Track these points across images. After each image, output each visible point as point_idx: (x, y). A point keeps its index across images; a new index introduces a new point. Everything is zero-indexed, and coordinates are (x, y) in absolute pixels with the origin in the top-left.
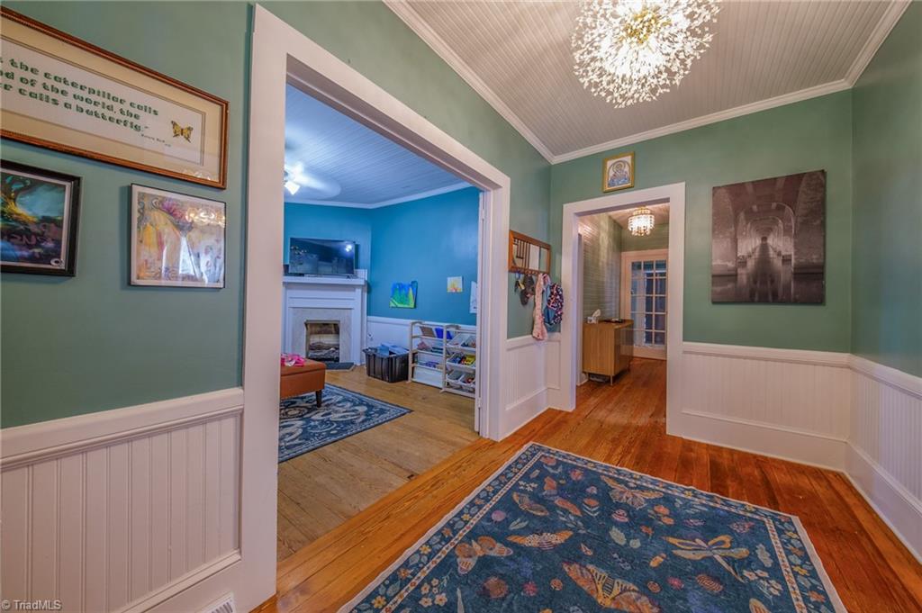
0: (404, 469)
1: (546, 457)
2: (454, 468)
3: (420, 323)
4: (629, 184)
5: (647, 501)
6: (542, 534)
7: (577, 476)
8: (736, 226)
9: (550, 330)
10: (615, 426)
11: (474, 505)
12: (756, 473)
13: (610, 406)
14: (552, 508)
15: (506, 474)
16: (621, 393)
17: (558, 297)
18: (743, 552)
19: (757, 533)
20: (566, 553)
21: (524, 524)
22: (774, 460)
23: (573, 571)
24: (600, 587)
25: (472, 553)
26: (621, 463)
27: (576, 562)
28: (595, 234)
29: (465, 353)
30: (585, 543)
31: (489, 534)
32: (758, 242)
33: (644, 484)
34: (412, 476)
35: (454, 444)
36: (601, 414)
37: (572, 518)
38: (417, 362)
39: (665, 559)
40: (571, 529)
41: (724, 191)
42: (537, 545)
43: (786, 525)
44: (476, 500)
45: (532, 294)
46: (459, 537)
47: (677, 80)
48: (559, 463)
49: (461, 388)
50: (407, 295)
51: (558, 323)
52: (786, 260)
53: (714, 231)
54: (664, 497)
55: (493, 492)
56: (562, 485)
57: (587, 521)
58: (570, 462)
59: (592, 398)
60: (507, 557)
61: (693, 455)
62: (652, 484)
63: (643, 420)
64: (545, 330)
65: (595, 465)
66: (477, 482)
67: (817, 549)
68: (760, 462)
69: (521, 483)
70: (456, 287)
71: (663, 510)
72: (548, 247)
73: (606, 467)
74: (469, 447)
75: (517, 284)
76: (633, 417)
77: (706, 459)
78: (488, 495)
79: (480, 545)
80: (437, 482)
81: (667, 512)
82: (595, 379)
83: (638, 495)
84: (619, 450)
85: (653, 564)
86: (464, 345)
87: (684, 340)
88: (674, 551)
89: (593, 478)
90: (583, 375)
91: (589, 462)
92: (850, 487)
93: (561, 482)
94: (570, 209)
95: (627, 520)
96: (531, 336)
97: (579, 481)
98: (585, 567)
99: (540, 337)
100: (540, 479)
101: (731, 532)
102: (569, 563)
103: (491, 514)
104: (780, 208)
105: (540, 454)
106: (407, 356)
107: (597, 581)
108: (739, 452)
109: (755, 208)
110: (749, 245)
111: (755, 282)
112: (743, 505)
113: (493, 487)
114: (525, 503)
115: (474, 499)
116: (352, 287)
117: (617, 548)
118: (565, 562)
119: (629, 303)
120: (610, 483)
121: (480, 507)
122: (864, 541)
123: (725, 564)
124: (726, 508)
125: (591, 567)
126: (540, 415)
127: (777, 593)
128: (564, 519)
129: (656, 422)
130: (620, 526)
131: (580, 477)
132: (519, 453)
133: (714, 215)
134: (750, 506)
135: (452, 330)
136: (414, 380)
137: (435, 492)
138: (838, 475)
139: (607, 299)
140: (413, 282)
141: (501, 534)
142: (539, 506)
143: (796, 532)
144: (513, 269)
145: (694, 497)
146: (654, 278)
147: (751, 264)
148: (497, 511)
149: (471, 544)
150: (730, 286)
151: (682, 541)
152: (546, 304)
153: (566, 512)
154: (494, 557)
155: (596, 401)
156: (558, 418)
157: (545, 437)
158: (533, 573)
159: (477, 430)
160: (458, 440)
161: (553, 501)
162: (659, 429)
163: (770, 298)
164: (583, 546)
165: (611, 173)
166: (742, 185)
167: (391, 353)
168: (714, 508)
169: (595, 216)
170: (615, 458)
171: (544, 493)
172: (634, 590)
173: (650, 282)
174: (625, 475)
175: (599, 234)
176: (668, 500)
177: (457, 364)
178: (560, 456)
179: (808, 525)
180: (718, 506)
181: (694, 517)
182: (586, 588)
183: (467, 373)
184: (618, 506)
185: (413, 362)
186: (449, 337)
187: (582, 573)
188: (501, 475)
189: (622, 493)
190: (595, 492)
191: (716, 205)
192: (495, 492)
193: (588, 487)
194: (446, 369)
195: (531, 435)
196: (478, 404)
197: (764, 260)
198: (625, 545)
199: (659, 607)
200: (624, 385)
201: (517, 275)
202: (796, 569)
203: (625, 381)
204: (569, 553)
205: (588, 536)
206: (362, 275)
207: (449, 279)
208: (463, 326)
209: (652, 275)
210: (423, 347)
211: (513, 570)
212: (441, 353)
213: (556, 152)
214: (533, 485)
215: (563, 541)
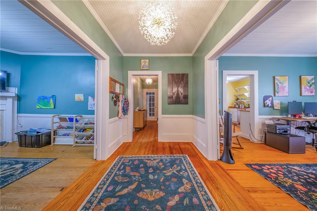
0: (57, 187)
1: (125, 160)
2: (87, 177)
3: (59, 116)
4: (148, 69)
5: (157, 163)
6: (128, 187)
7: (136, 162)
8: (173, 85)
9: (124, 115)
10: (145, 143)
11: (99, 188)
12: (178, 147)
13: (143, 137)
14: (130, 177)
15: (111, 171)
16: (145, 133)
17: (127, 103)
18: (179, 168)
19: (181, 161)
20: (137, 190)
21: (121, 187)
22: (181, 142)
23: (140, 195)
24: (149, 195)
25: (101, 208)
26: (148, 154)
27: (140, 191)
28: (137, 82)
29: (85, 127)
30: (142, 184)
31: (108, 197)
32: (177, 89)
33: (155, 158)
34: (63, 189)
35: (84, 167)
36: (140, 140)
37: (137, 177)
38: (57, 135)
39: (164, 178)
40: (137, 181)
41: (170, 75)
42: (127, 192)
43: (185, 157)
44: (100, 186)
45: (118, 102)
46: (94, 205)
47: (166, 42)
48: (130, 160)
49: (84, 143)
50: (49, 102)
51: (127, 112)
52: (182, 94)
53: (168, 85)
54: (161, 160)
55: (106, 180)
56: (132, 167)
57: (141, 176)
58: (133, 159)
59: (137, 136)
60: (116, 202)
61: (165, 146)
62: (157, 157)
63: (152, 139)
64: (123, 115)
65: (141, 157)
66: (99, 179)
67: (191, 161)
68: (178, 143)
69: (117, 172)
70: (80, 98)
71: (161, 164)
72: (123, 85)
73: (144, 156)
74: (92, 166)
75: (113, 98)
76: (149, 139)
77: (168, 146)
78: (104, 182)
79: (105, 203)
80: (78, 187)
81: (162, 164)
82: (137, 129)
83: (154, 162)
84: (147, 150)
85: (161, 181)
86: (85, 124)
87: (162, 114)
88: (166, 175)
89: (141, 161)
90: (134, 129)
91: (139, 156)
92: (194, 145)
93: (131, 166)
94: (130, 73)
95: (153, 171)
96: (117, 117)
97: (137, 164)
98: (144, 191)
99: (121, 117)
100: (124, 168)
101: (176, 164)
102: (139, 193)
103: (107, 189)
104: (181, 81)
105: (123, 159)
106: (50, 133)
107: (148, 194)
108: (174, 142)
109: (176, 80)
110: (175, 90)
111: (176, 99)
112: (177, 156)
113: (106, 178)
114: (120, 179)
115: (99, 186)
116: (5, 98)
117: (152, 180)
118: (137, 193)
119: (146, 105)
120: (146, 161)
121: (102, 188)
122: (197, 155)
123: (176, 173)
124: (174, 158)
125: (145, 190)
126: (121, 146)
127: (187, 175)
128: (134, 179)
129: (155, 139)
130: (151, 173)
131: (137, 163)
132: (114, 162)
133: (168, 81)
134: (178, 155)
135: (78, 118)
136: (55, 144)
137: (78, 192)
138: (191, 143)
139: (140, 104)
140: (53, 96)
141: (112, 194)
142: (125, 178)
143: (187, 159)
144: (111, 92)
145: (167, 157)
146: (152, 97)
147: (175, 94)
148: (110, 187)
149: (100, 205)
150: (172, 100)
151: (167, 171)
152: (123, 105)
153: (135, 176)
154: (112, 204)
155: (138, 136)
156: (127, 145)
157: (124, 153)
158: (127, 203)
159: (95, 158)
160: (86, 165)
161: (130, 174)
162: (156, 141)
163: (179, 103)
164: (142, 185)
165: (143, 64)
166: (174, 74)
167: (38, 132)
168: (172, 159)
169: (136, 76)
170: (147, 153)
171: (126, 173)
172: (158, 191)
173: (150, 98)
174: (150, 157)
175: (137, 83)
176: (162, 160)
177: (81, 133)
178: (130, 158)
179: (189, 156)
180: (172, 158)
181: (168, 163)
182: (145, 198)
183: (87, 136)
184: (150, 167)
185: (54, 135)
186: (77, 121)
187: (143, 194)
188: (109, 172)
189: (150, 163)
190: (143, 166)
191: (168, 78)
192: (107, 180)
193: (140, 165)
194: (75, 136)
195: (118, 154)
196: (95, 148)
197: (178, 94)
198: (154, 179)
199: (165, 192)
200: (145, 130)
201: (113, 95)
202: (189, 167)
203: (146, 128)
204: (139, 189)
205: (143, 181)
206: (13, 91)
207: (76, 95)
208: (84, 116)
209: (151, 96)
210: (60, 127)
211: (120, 205)
212: (73, 129)
213: (125, 52)
214: (122, 171)
215: (135, 186)
